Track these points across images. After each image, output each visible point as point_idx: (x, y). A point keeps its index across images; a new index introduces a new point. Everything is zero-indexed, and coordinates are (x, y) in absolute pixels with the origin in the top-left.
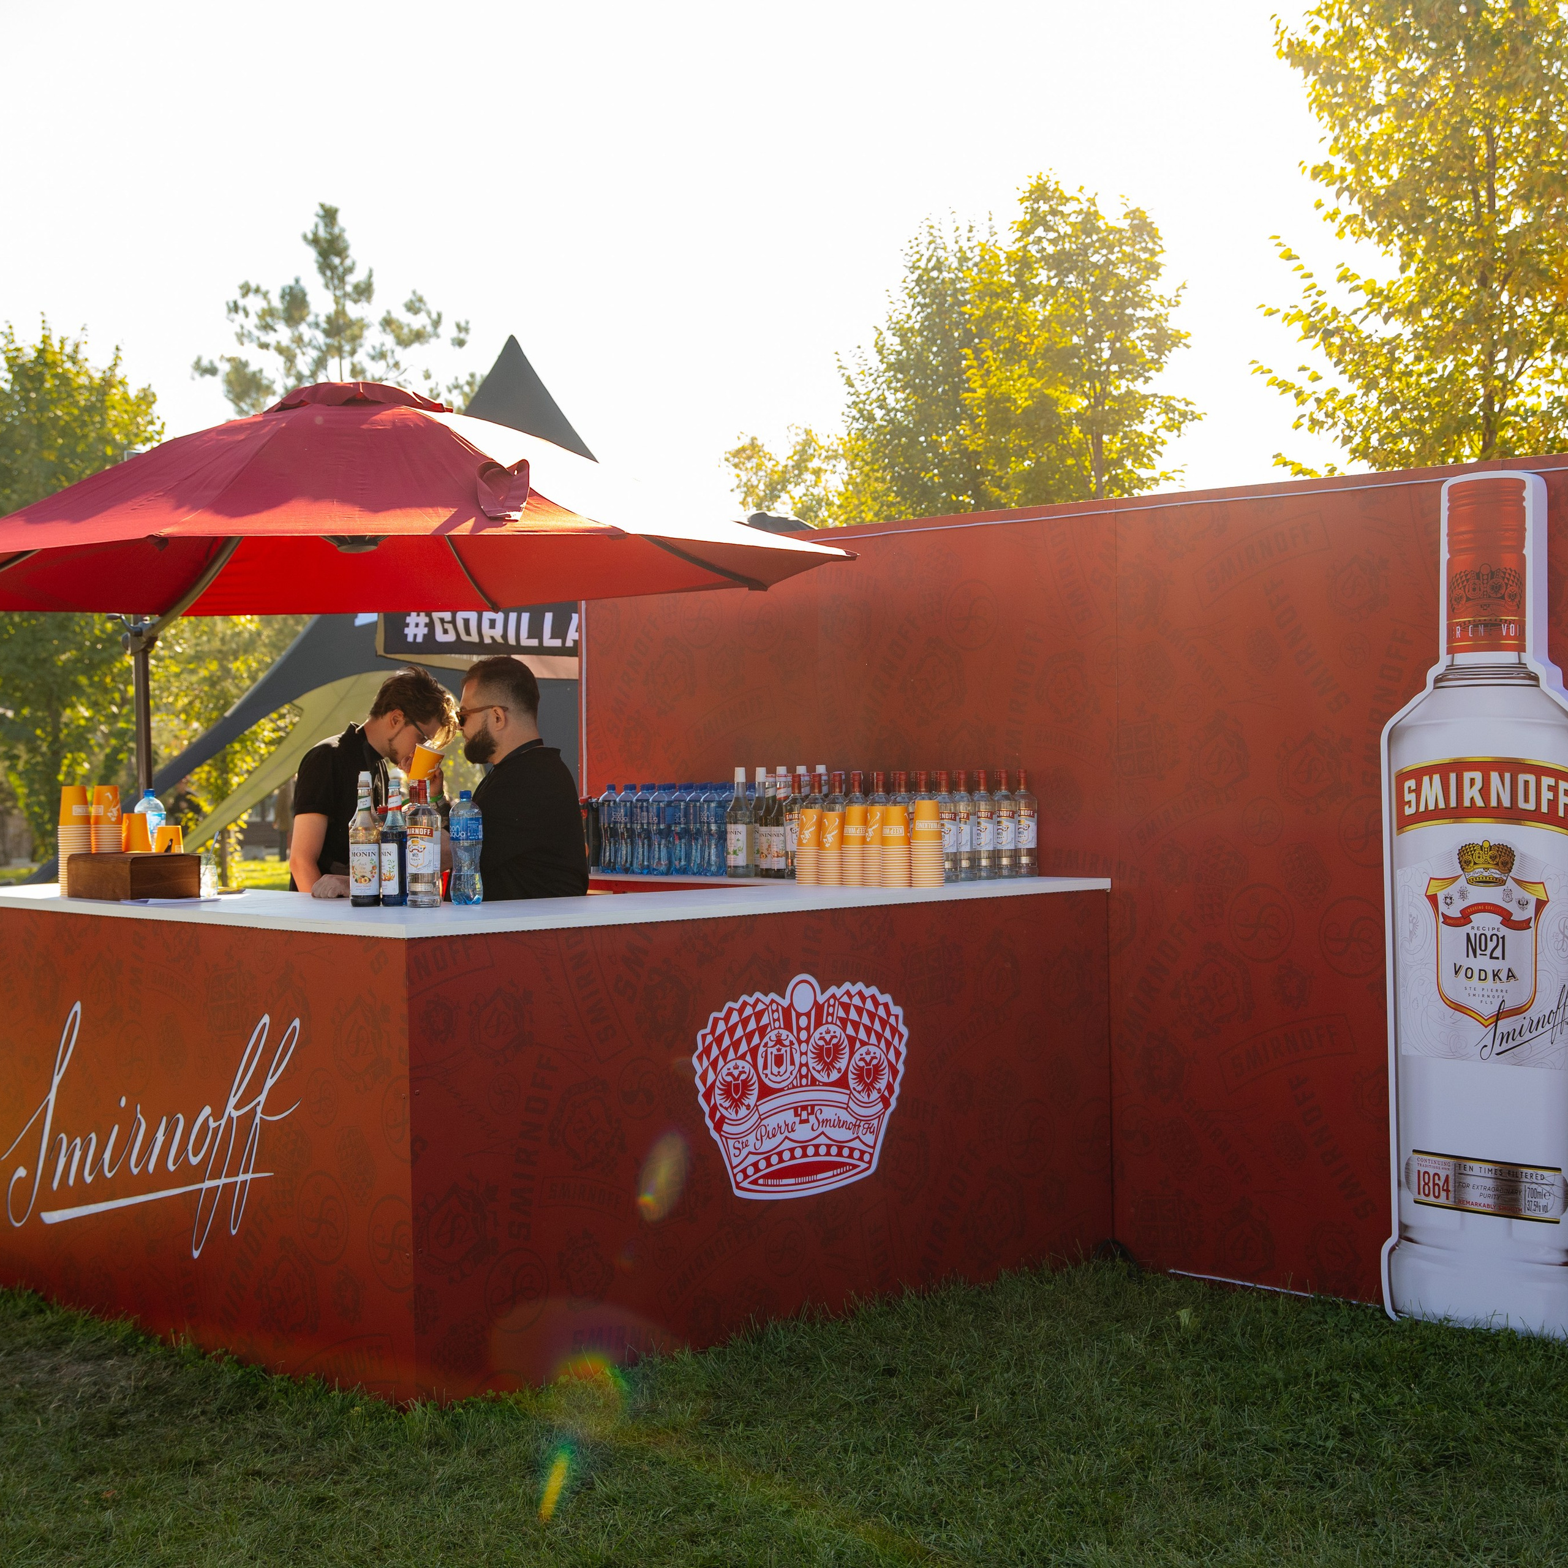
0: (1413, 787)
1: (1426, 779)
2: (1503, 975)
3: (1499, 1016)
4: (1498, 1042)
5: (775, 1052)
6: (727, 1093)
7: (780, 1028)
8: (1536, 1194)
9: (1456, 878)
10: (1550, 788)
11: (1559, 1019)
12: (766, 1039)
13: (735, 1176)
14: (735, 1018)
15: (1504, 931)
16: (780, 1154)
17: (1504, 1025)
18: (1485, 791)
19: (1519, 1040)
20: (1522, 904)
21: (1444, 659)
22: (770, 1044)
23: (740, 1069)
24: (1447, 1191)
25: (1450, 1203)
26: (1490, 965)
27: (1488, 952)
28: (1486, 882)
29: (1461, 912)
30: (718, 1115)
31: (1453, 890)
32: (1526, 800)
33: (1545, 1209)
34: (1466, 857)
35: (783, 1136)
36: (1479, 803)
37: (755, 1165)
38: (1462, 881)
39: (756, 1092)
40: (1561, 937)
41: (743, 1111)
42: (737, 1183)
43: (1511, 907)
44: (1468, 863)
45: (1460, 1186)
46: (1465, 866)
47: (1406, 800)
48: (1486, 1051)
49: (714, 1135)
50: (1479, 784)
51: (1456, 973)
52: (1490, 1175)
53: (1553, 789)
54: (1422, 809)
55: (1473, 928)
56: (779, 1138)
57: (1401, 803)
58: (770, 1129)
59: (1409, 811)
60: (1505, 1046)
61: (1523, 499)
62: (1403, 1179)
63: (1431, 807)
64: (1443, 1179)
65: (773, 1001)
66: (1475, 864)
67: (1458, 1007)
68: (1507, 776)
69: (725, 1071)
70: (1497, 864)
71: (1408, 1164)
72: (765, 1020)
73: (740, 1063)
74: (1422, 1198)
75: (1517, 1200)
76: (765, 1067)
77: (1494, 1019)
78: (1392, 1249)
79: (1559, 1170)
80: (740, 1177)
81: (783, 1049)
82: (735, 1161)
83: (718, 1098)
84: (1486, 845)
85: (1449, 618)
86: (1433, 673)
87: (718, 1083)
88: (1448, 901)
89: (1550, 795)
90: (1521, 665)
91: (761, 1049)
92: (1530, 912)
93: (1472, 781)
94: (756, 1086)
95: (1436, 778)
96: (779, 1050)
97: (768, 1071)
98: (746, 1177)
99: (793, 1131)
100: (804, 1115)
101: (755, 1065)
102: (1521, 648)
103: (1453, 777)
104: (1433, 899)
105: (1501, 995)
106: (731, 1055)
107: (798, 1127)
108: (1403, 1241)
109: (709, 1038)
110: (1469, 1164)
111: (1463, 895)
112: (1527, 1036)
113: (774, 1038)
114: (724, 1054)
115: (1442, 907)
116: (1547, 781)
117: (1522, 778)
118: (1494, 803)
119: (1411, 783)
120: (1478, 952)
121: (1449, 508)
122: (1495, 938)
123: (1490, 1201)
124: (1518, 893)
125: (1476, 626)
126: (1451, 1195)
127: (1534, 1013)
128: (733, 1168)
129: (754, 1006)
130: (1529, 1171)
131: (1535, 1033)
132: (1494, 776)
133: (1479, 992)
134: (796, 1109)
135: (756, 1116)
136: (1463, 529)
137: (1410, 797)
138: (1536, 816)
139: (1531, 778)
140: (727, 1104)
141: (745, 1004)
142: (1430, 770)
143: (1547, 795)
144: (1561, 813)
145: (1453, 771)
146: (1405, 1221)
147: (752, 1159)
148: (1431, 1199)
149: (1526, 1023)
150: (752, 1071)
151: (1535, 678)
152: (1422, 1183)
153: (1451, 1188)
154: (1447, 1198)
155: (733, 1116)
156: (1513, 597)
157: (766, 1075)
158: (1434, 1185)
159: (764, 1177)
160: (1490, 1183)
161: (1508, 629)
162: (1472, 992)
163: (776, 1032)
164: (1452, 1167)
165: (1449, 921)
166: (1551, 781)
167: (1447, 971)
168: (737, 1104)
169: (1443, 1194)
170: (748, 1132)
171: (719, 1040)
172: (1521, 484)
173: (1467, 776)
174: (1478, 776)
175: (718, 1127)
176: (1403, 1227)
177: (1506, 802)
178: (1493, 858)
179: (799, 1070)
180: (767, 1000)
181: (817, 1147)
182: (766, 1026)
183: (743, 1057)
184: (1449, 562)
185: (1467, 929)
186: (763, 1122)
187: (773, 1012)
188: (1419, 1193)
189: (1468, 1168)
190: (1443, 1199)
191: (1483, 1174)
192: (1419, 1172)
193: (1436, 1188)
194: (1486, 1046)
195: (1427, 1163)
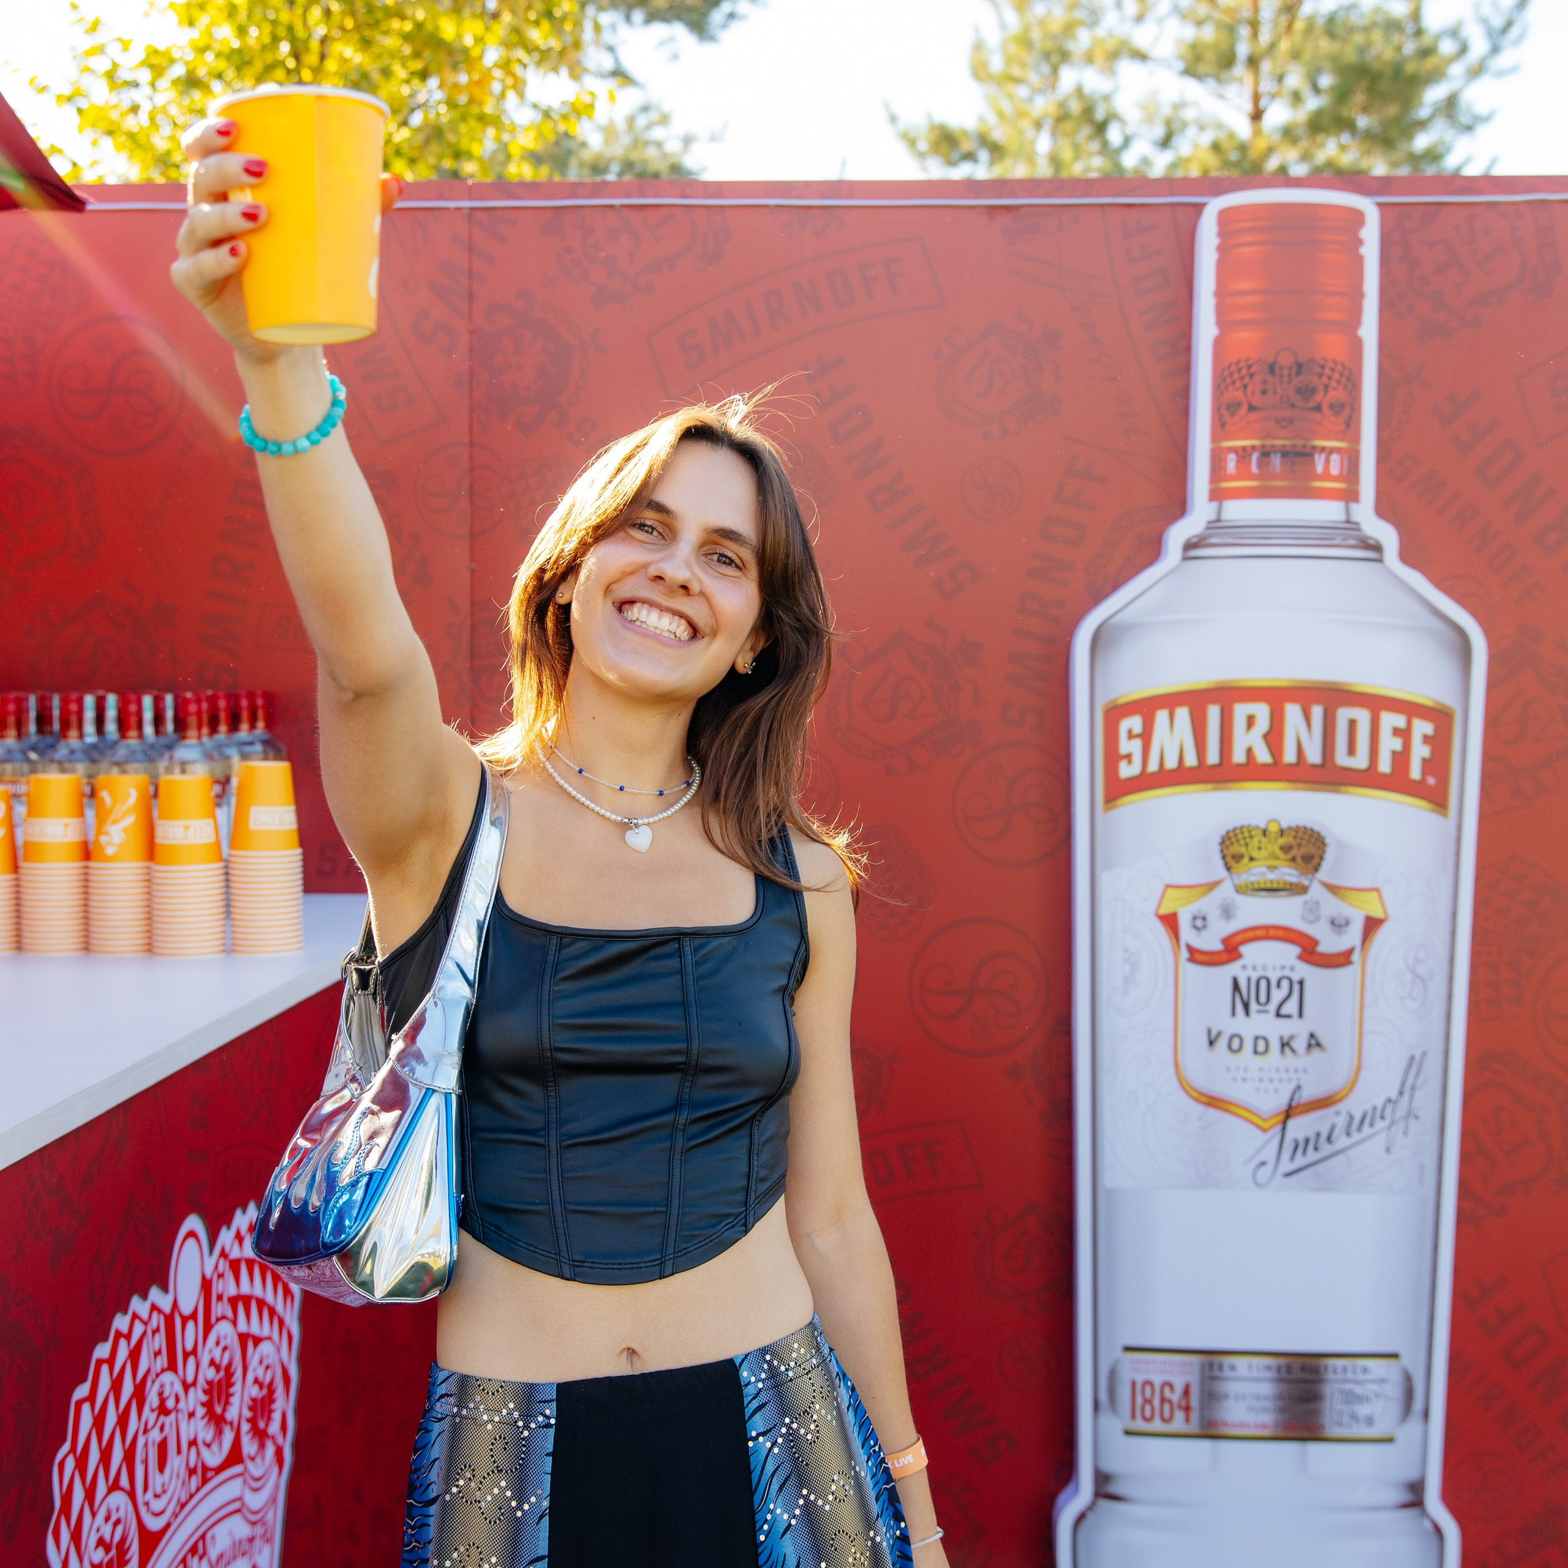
0: (1138, 728)
1: (1162, 716)
2: (1300, 1044)
4: (1286, 1154)
8: (1353, 1398)
10: (1397, 732)
11: (1401, 1110)
15: (1303, 970)
17: (1299, 1127)
18: (1274, 738)
19: (1326, 1149)
20: (1338, 925)
21: (1202, 509)
24: (1187, 1409)
25: (1192, 1428)
27: (1272, 1007)
28: (1271, 890)
31: (1209, 904)
32: (1351, 751)
33: (1370, 1421)
40: (1408, 976)
43: (1320, 932)
45: (1211, 1397)
46: (1231, 862)
48: (1264, 1173)
51: (1211, 1043)
52: (1267, 1375)
53: (1404, 734)
55: (1244, 967)
57: (1113, 756)
59: (1127, 771)
60: (1300, 1161)
61: (1360, 242)
62: (1103, 1397)
64: (1179, 1388)
66: (1252, 859)
67: (1213, 1102)
68: (1317, 711)
71: (1113, 1371)
74: (1140, 1425)
75: (1316, 1412)
78: (1081, 1518)
79: (1394, 1356)
84: (1273, 828)
85: (1215, 438)
86: (1177, 535)
88: (1199, 923)
89: (1397, 744)
90: (1351, 525)
92: (1352, 937)
93: (1251, 721)
95: (1183, 714)
102: (1350, 496)
104: (1170, 922)
108: (1103, 1504)
110: (1228, 1360)
112: (1341, 1141)
115: (1187, 934)
116: (1390, 720)
117: (1344, 714)
118: (1289, 756)
119: (1134, 723)
120: (1253, 1006)
121: (1220, 249)
124: (1331, 905)
125: (1265, 454)
126: (1195, 1416)
127: (1355, 1104)
130: (1340, 1363)
131: (1356, 1137)
132: (1293, 712)
136: (1244, 285)
138: (1369, 778)
139: (1362, 716)
142: (1170, 701)
143: (1389, 744)
144: (1415, 773)
146: (1107, 1466)
148: (1157, 1425)
149: (1341, 1122)
151: (1377, 548)
152: (1139, 1400)
153: (1194, 1401)
154: (1187, 1420)
156: (1337, 408)
158: (1163, 1400)
160: (1267, 1389)
161: (1327, 462)
164: (1196, 1369)
165: (1196, 956)
166: (1400, 721)
169: (1179, 1415)
172: (1357, 218)
176: (1102, 1478)
177: (1314, 756)
178: (1286, 849)
184: (1217, 342)
188: (1133, 1416)
189: (1226, 1368)
190: (1178, 1423)
191: (1255, 1374)
192: (1134, 1384)
193: (1167, 1407)
194: (1263, 1163)
195: (1151, 1367)
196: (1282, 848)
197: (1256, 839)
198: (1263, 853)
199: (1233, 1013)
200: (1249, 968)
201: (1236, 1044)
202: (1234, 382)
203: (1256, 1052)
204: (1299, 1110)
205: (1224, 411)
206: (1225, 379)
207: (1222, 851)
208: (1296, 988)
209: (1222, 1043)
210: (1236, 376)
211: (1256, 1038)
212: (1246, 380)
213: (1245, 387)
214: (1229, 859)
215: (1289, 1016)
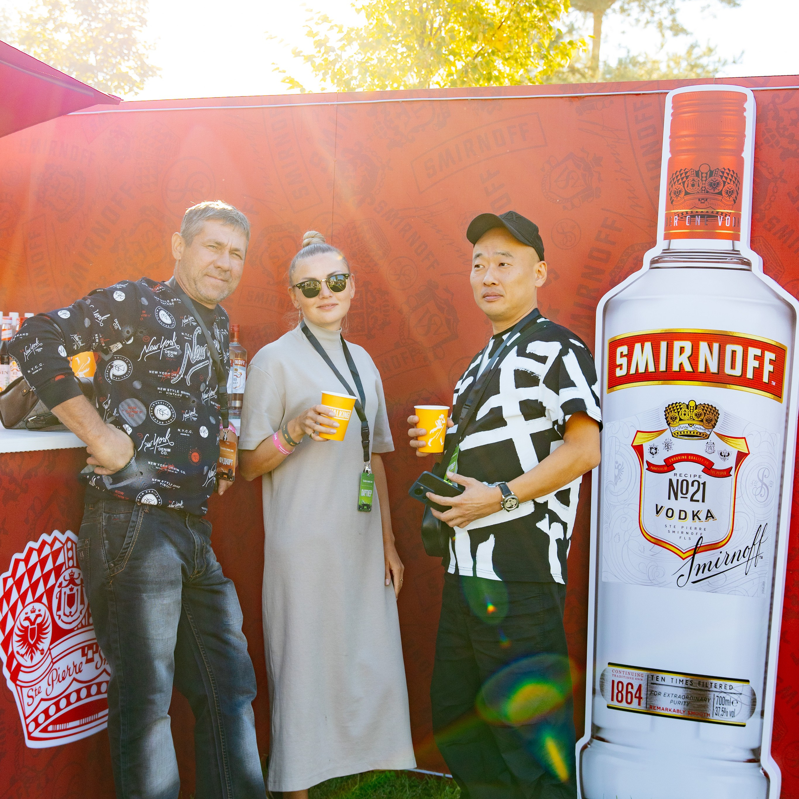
0: (625, 353)
3: (696, 550)
4: (694, 572)
5: (68, 592)
6: (24, 639)
7: (73, 566)
8: (723, 701)
9: (663, 431)
11: (753, 554)
12: (61, 579)
13: (27, 726)
14: (34, 558)
15: (705, 478)
16: (68, 697)
17: (701, 558)
19: (714, 571)
20: (724, 455)
21: (661, 244)
22: (65, 583)
23: (37, 612)
24: (640, 698)
25: (642, 708)
26: (690, 507)
27: (689, 496)
29: (665, 461)
30: (15, 663)
31: (658, 442)
33: (732, 714)
34: (673, 414)
35: (72, 678)
36: (688, 368)
37: (46, 712)
38: (667, 435)
39: (49, 636)
40: (760, 484)
41: (38, 656)
42: (29, 733)
44: (674, 419)
45: (652, 693)
48: (683, 580)
49: (10, 685)
50: (688, 352)
51: (657, 512)
52: (681, 685)
54: (632, 371)
55: (675, 475)
56: (69, 679)
57: (613, 366)
58: (60, 672)
60: (701, 576)
61: (745, 110)
62: (598, 687)
64: (636, 687)
65: (68, 539)
66: (681, 420)
67: (658, 542)
69: (23, 616)
70: (702, 421)
71: (603, 675)
73: (37, 606)
74: (615, 703)
75: (706, 706)
76: (59, 609)
77: (692, 552)
78: (585, 747)
79: (748, 681)
80: (32, 726)
81: (75, 588)
82: (28, 711)
83: (16, 646)
84: (692, 404)
86: (649, 256)
87: (16, 630)
88: (653, 451)
90: (735, 252)
91: (57, 590)
92: (731, 462)
94: (50, 629)
96: (71, 590)
97: (61, 613)
98: (38, 725)
99: (80, 671)
100: (90, 655)
101: (50, 608)
102: (736, 237)
103: (663, 345)
104: (639, 449)
105: (699, 532)
106: (29, 598)
107: (85, 667)
108: (595, 741)
109: (10, 582)
110: (661, 675)
111: (667, 446)
112: (723, 567)
113: (68, 578)
114: (23, 597)
115: (647, 456)
119: (624, 349)
120: (680, 495)
121: (672, 115)
122: (696, 484)
123: (680, 707)
125: (693, 216)
126: (643, 701)
127: (730, 548)
128: (26, 718)
129: (52, 545)
130: (719, 682)
131: (730, 565)
133: (678, 529)
134: (83, 648)
135: (49, 660)
136: (685, 133)
140: (23, 651)
141: (44, 543)
142: (642, 339)
145: (664, 340)
146: (598, 723)
147: (44, 705)
148: (624, 705)
149: (723, 557)
150: (48, 613)
151: (748, 264)
152: (616, 691)
153: (643, 695)
154: (639, 704)
155: (29, 664)
156: (730, 193)
157: (60, 616)
158: (627, 692)
159: (54, 723)
160: (681, 692)
161: (724, 220)
162: (672, 529)
163: (69, 571)
164: (645, 678)
165: (651, 467)
168: (32, 649)
169: (635, 701)
170: (40, 679)
171: (19, 583)
172: (744, 97)
173: (677, 345)
174: (688, 345)
175: (14, 678)
176: (596, 729)
179: (88, 609)
180: (63, 538)
181: (99, 685)
182: (61, 565)
183: (39, 600)
184: (670, 161)
185: (670, 475)
186: (56, 666)
187: (68, 550)
188: (612, 700)
189: (660, 679)
190: (634, 705)
191: (674, 684)
192: (613, 681)
193: (629, 695)
194: (682, 575)
195: (622, 674)
196: (696, 415)
197: (683, 410)
198: (687, 417)
199: (669, 498)
200: (678, 475)
201: (670, 514)
202: (678, 181)
203: (680, 518)
204: (700, 549)
205: (672, 195)
206: (673, 179)
207: (665, 415)
208: (701, 486)
209: (663, 512)
210: (679, 177)
211: (680, 511)
212: (685, 179)
213: (684, 183)
214: (669, 419)
215: (698, 501)
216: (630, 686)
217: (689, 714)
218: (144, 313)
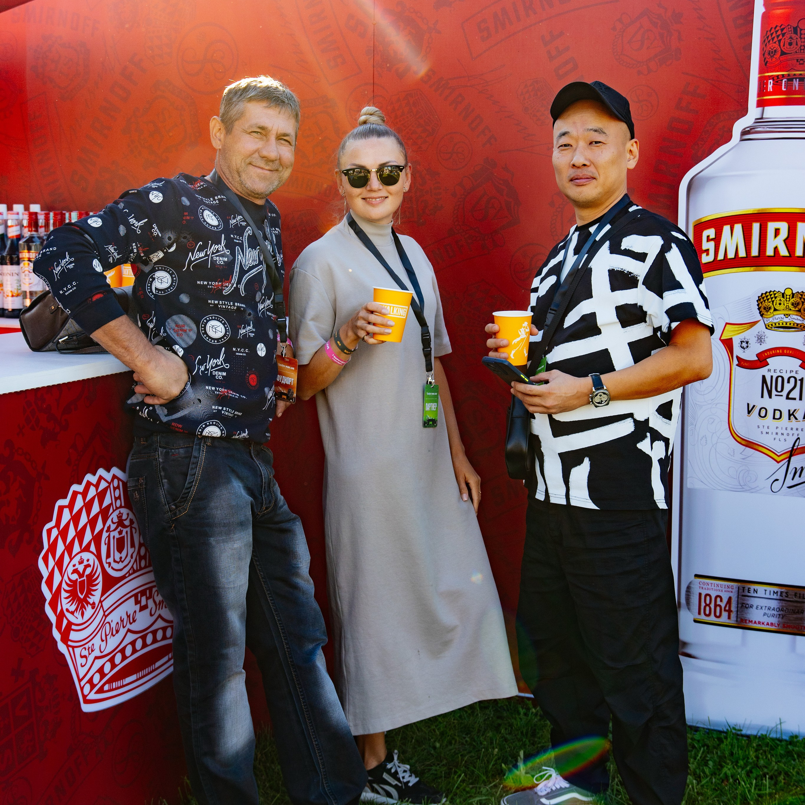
0: (712, 236)
1: (726, 229)
3: (793, 452)
4: (790, 476)
5: (117, 536)
6: (73, 595)
7: (121, 507)
9: (755, 323)
12: (109, 522)
13: (82, 689)
14: (79, 503)
16: (123, 651)
17: (798, 461)
21: (753, 112)
22: (113, 527)
23: (85, 563)
24: (729, 611)
25: (732, 622)
26: (785, 405)
27: (785, 393)
28: (786, 328)
29: (757, 355)
30: (65, 622)
31: (750, 335)
34: (766, 304)
35: (126, 629)
36: (784, 252)
37: (101, 671)
38: (760, 327)
39: (100, 587)
41: (89, 611)
42: (84, 697)
44: (768, 309)
45: (743, 606)
46: (764, 311)
47: (704, 248)
48: (777, 485)
49: (62, 647)
50: (784, 234)
51: (749, 412)
52: (775, 596)
54: (721, 257)
55: (769, 370)
56: (123, 631)
58: (113, 625)
60: (797, 480)
62: (683, 601)
63: (731, 255)
64: (725, 600)
65: (114, 477)
67: (749, 444)
69: (70, 569)
70: (799, 311)
71: (689, 588)
72: (107, 501)
73: (86, 555)
74: (703, 617)
76: (108, 556)
77: (788, 455)
80: (87, 688)
81: (125, 530)
82: (82, 673)
83: (65, 603)
84: (788, 292)
85: (761, 71)
86: (739, 126)
87: (64, 586)
88: (744, 345)
91: (105, 535)
93: (777, 232)
94: (100, 579)
95: (738, 228)
96: (120, 532)
97: (111, 560)
99: (134, 621)
100: (143, 602)
101: (99, 556)
103: (756, 227)
105: (796, 433)
106: (76, 548)
107: (139, 616)
109: (55, 532)
110: (753, 587)
111: (760, 339)
113: (116, 520)
114: (69, 548)
115: (737, 351)
120: (774, 392)
122: (792, 380)
123: (774, 620)
125: (790, 79)
126: (733, 615)
128: (80, 680)
129: (97, 486)
133: (772, 430)
134: (136, 596)
135: (101, 613)
137: (706, 245)
140: (73, 608)
141: (89, 484)
142: (731, 220)
145: (756, 221)
146: (684, 638)
147: (98, 664)
148: (712, 619)
150: (97, 562)
152: (703, 604)
153: (733, 608)
154: (729, 618)
155: (80, 621)
157: (109, 564)
158: (716, 605)
159: (109, 681)
160: (774, 604)
162: (766, 430)
163: (117, 512)
164: (735, 590)
165: (743, 364)
167: (739, 410)
168: (82, 604)
169: (725, 614)
170: (92, 636)
171: (64, 533)
173: (772, 226)
174: (784, 227)
175: (65, 639)
178: (795, 305)
179: (139, 552)
180: (108, 476)
181: (154, 633)
182: (108, 507)
183: (87, 549)
184: (765, 17)
185: (763, 371)
186: (108, 619)
187: (115, 489)
188: (699, 613)
189: (752, 591)
190: (724, 619)
191: (768, 596)
192: (700, 594)
193: (718, 609)
194: (777, 480)
195: (709, 587)
196: (793, 304)
197: (778, 299)
198: (782, 307)
199: (762, 397)
200: (772, 371)
201: (763, 413)
202: (773, 39)
203: (774, 418)
204: (797, 451)
205: (766, 55)
206: (768, 37)
207: (758, 305)
208: (799, 383)
209: (756, 411)
210: (774, 35)
211: (775, 410)
212: (781, 37)
213: (780, 41)
214: (762, 309)
215: (795, 399)
216: (718, 599)
217: (784, 627)
218: (186, 215)
